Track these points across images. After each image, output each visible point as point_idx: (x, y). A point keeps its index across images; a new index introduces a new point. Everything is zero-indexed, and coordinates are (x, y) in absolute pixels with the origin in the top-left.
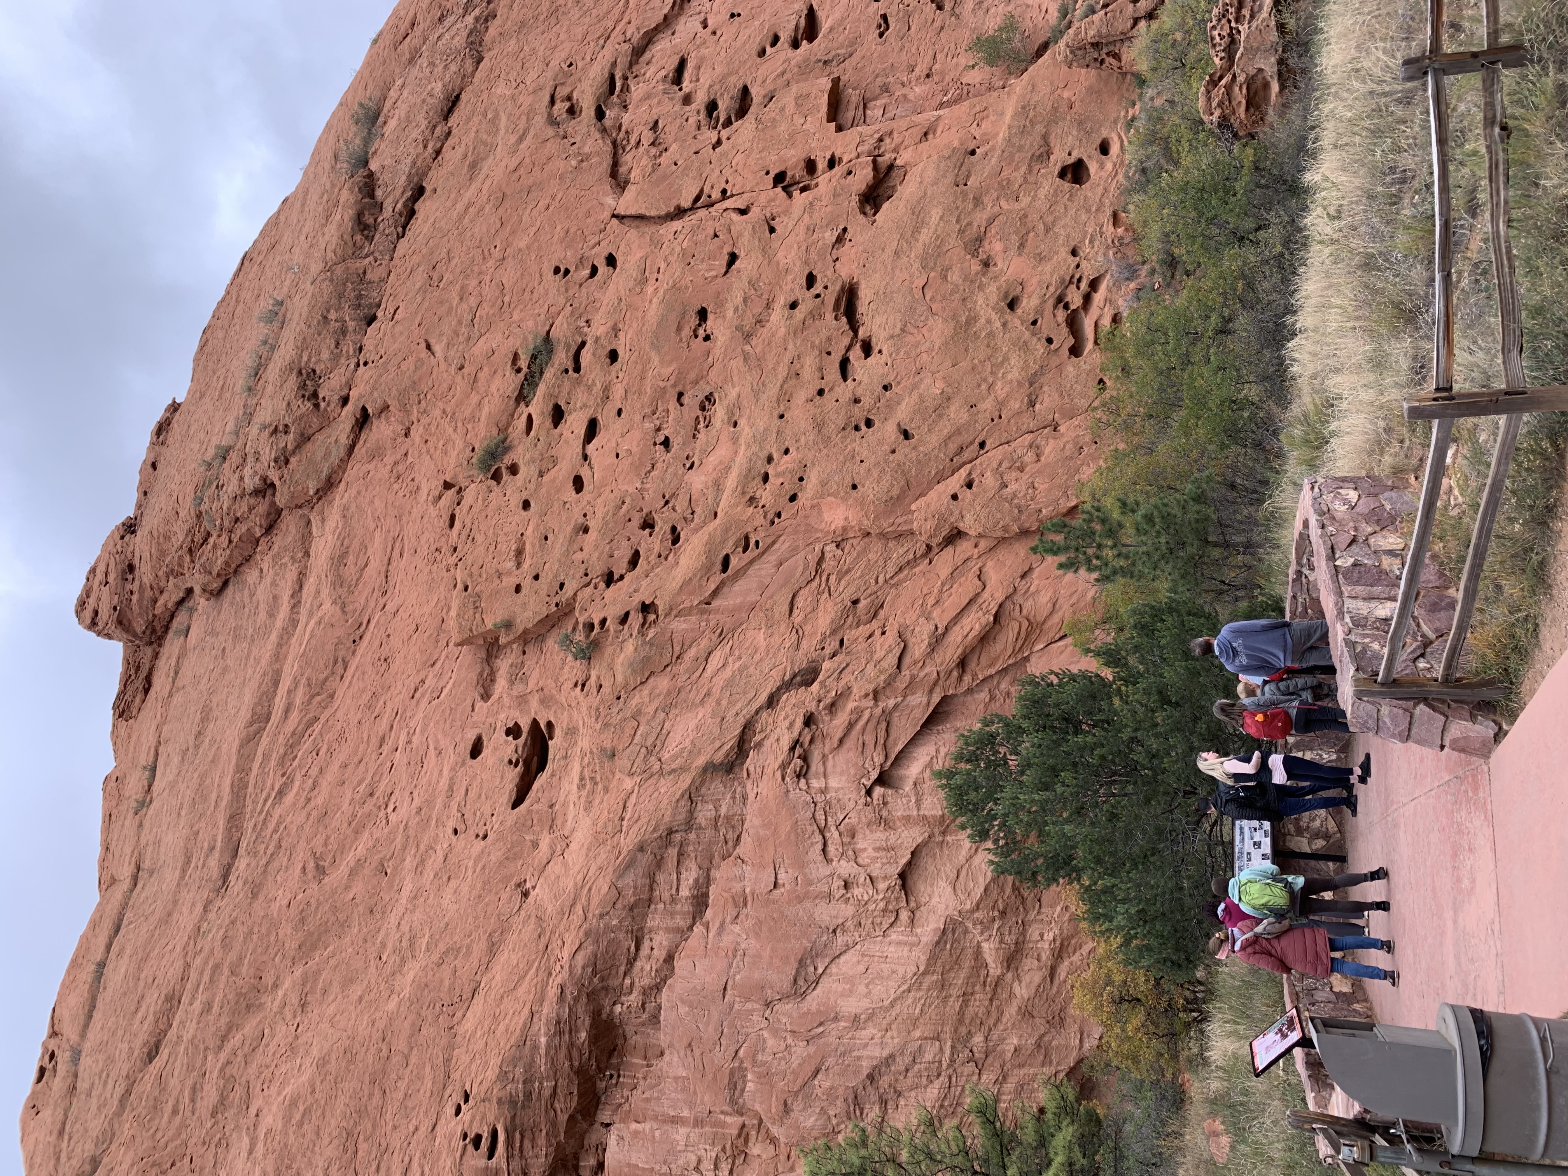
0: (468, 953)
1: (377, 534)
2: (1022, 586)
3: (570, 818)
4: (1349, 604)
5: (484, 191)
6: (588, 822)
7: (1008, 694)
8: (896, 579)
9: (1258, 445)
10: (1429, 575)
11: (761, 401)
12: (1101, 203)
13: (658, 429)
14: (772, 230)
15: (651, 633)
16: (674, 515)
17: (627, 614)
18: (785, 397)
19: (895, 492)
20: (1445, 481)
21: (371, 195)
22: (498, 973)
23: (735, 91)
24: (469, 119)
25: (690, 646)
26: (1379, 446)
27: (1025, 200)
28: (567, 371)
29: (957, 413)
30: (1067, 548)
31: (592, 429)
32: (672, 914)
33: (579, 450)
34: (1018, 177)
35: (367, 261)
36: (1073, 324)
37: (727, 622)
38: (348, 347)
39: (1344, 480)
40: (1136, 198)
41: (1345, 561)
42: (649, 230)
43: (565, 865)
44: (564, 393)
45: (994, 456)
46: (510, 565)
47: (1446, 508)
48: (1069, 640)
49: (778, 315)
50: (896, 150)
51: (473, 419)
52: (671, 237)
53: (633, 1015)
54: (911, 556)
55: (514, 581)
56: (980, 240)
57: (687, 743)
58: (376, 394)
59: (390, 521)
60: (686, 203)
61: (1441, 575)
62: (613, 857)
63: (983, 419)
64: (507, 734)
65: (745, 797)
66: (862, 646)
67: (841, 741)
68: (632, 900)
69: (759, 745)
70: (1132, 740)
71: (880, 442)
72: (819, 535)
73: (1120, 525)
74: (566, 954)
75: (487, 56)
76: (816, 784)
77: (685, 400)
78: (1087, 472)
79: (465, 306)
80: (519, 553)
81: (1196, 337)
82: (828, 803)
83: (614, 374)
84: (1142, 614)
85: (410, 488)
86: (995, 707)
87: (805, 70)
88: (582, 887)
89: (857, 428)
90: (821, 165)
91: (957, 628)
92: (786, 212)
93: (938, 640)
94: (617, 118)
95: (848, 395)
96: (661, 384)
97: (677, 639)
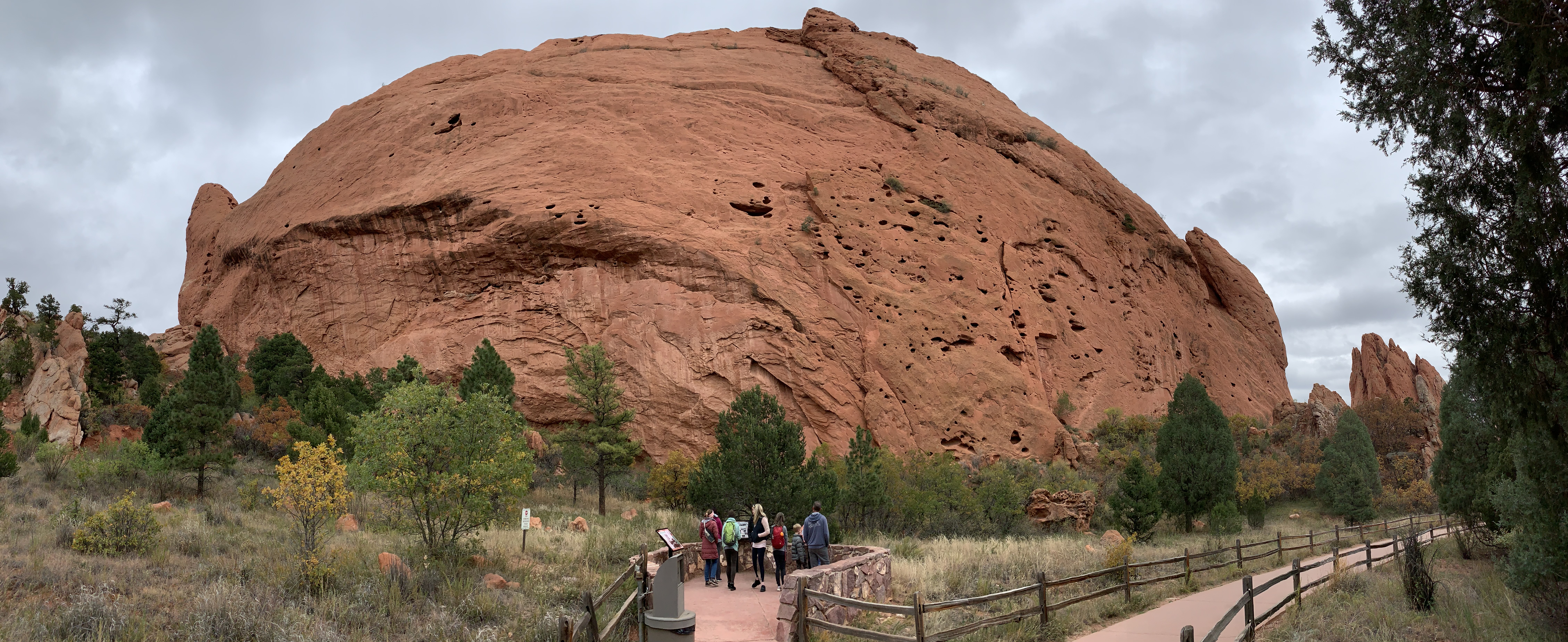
0: (660, 196)
1: (856, 136)
2: (843, 423)
3: (727, 228)
4: (839, 574)
5: (1016, 189)
6: (726, 237)
7: (794, 418)
8: (844, 365)
9: (905, 526)
10: (852, 611)
11: (922, 303)
12: (1003, 450)
13: (909, 258)
14: (996, 309)
15: (815, 257)
16: (870, 265)
17: (823, 246)
18: (925, 313)
19: (883, 363)
20: (889, 614)
21: (1016, 141)
22: (652, 211)
23: (1054, 296)
24: (1048, 186)
25: (809, 274)
26: (904, 581)
27: (1005, 417)
28: (935, 219)
29: (918, 389)
30: (860, 442)
31: (908, 229)
33: (899, 223)
34: (1015, 413)
35: (986, 136)
36: (955, 440)
37: (821, 290)
38: (945, 124)
39: (889, 567)
40: (1005, 465)
41: (857, 571)
42: (998, 257)
43: (705, 230)
44: (924, 217)
45: (899, 407)
46: (844, 194)
47: (879, 616)
48: (820, 445)
49: (960, 310)
50: (1027, 361)
52: (994, 266)
54: (854, 372)
55: (836, 196)
56: (990, 397)
57: (766, 276)
58: (923, 135)
59: (862, 141)
60: (1008, 273)
61: (853, 619)
62: (710, 249)
63: (915, 401)
64: (765, 198)
65: (742, 303)
66: (813, 351)
67: (770, 344)
68: (692, 260)
69: (766, 308)
70: (777, 475)
71: (905, 355)
72: (863, 330)
73: (870, 466)
74: (665, 236)
75: (1075, 197)
76: (750, 334)
77: (922, 269)
78: (893, 450)
79: (964, 176)
80: (850, 197)
81: (949, 495)
82: (742, 340)
83: (934, 239)
84: (832, 478)
85: (879, 150)
86: (788, 412)
87: (1060, 325)
88: (695, 238)
89: (911, 345)
90: (1022, 330)
91: (823, 393)
92: (1003, 315)
93: (817, 385)
94: (1045, 247)
95: (925, 341)
96: (929, 259)
97: (813, 268)
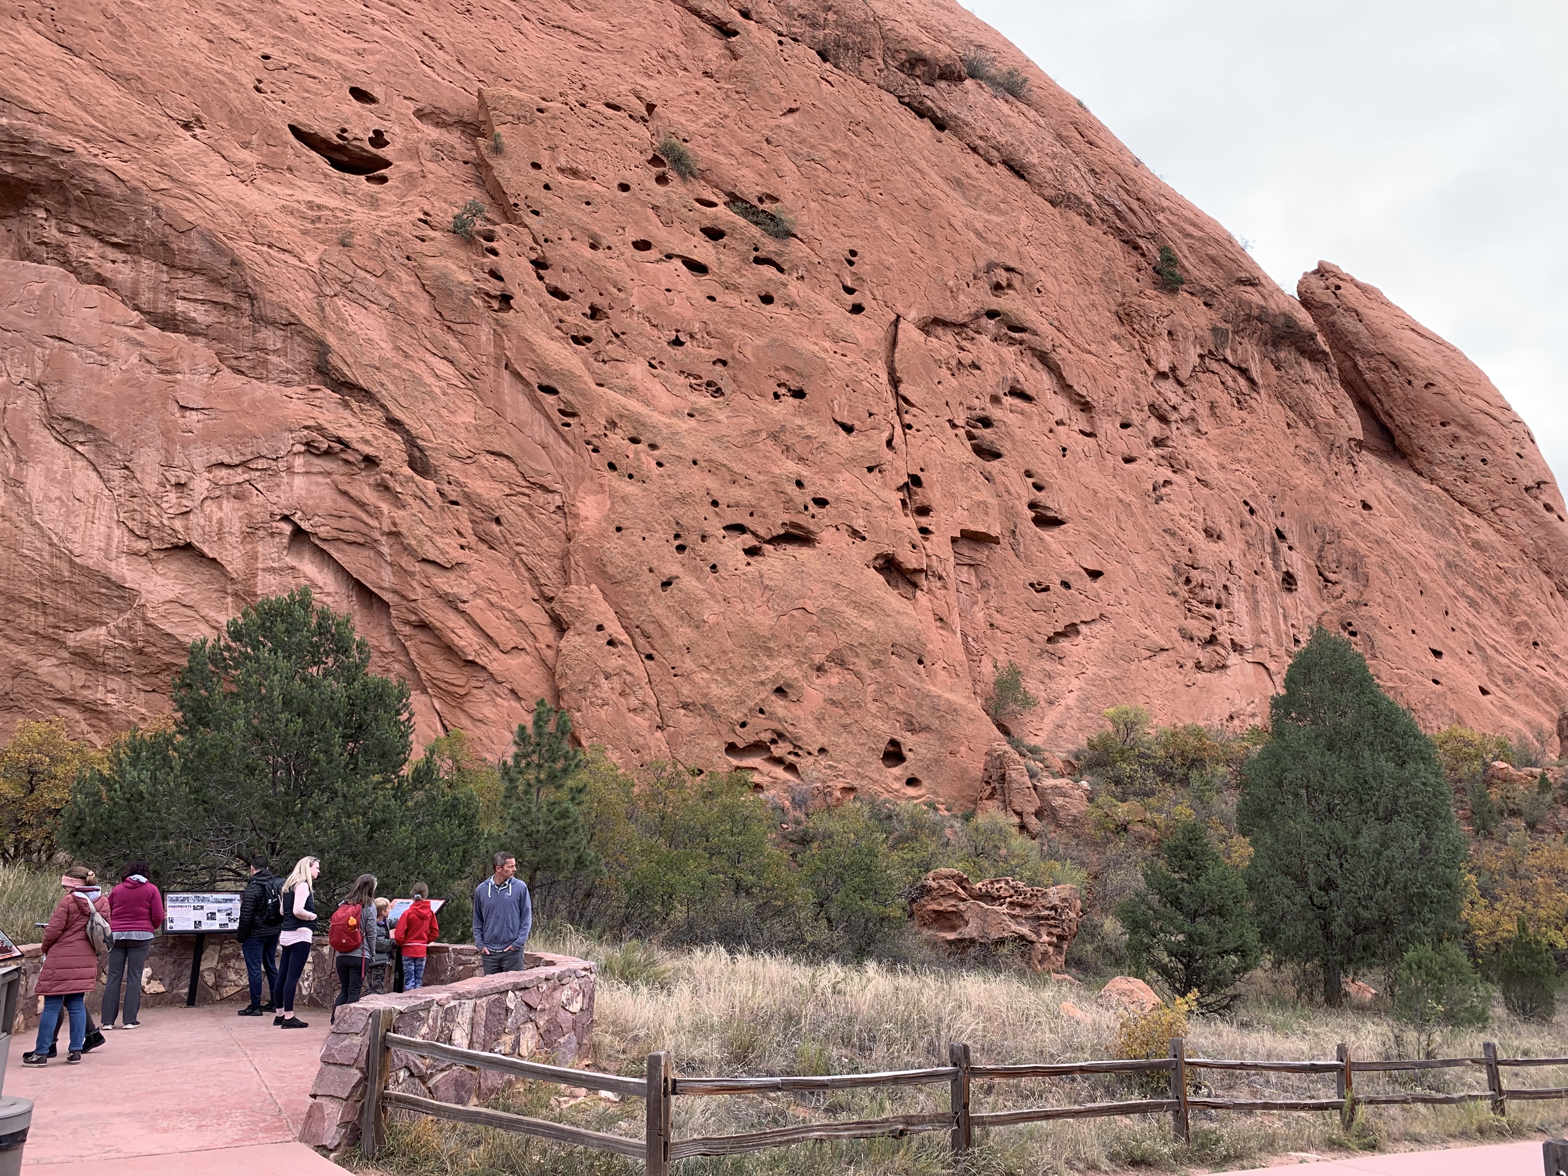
0: (118, 50)
1: (605, 25)
2: (503, 691)
3: (275, 188)
4: (469, 1005)
5: (934, 191)
6: (269, 209)
7: (388, 671)
8: (519, 564)
9: (629, 918)
10: (493, 1079)
11: (711, 444)
12: (864, 777)
13: (692, 336)
14: (870, 469)
15: (478, 302)
16: (603, 342)
17: (500, 279)
18: (714, 468)
19: (610, 569)
20: (583, 1091)
21: (942, 77)
22: (92, 81)
23: (998, 446)
24: (1001, 185)
25: (461, 342)
26: (621, 1030)
27: (873, 707)
28: (756, 249)
29: (683, 634)
30: (540, 735)
31: (696, 267)
32: (154, 289)
33: (677, 251)
34: (895, 702)
35: (880, 61)
36: (757, 747)
37: (484, 385)
38: (799, 27)
39: (591, 999)
40: (866, 809)
41: (511, 1000)
42: (882, 350)
43: (220, 176)
44: (734, 244)
45: (638, 668)
46: (563, 162)
47: (558, 1093)
48: (442, 734)
49: (791, 467)
50: (930, 591)
51: (716, 146)
52: (874, 371)
53: (32, 231)
54: (542, 581)
55: (545, 162)
56: (842, 664)
57: (352, 327)
58: (750, 48)
59: (618, 42)
60: (903, 389)
61: (491, 1091)
62: (226, 230)
63: (674, 658)
64: (375, 132)
65: (287, 384)
66: (450, 524)
67: (345, 493)
68: (174, 246)
69: (346, 405)
70: (335, 791)
71: (661, 558)
72: (572, 490)
73: (559, 787)
74: (111, 162)
75: (1055, 211)
76: (299, 461)
77: (719, 368)
78: (614, 757)
79: (828, 154)
80: (575, 173)
81: (735, 862)
82: (276, 474)
83: (749, 297)
84: (467, 806)
85: (651, 68)
86: (375, 655)
87: (1009, 513)
88: (192, 192)
89: (677, 536)
90: (924, 521)
91: (463, 623)
92: (885, 485)
93: (452, 603)
94: (986, 331)
95: (710, 530)
96: (736, 345)
97: (470, 329)
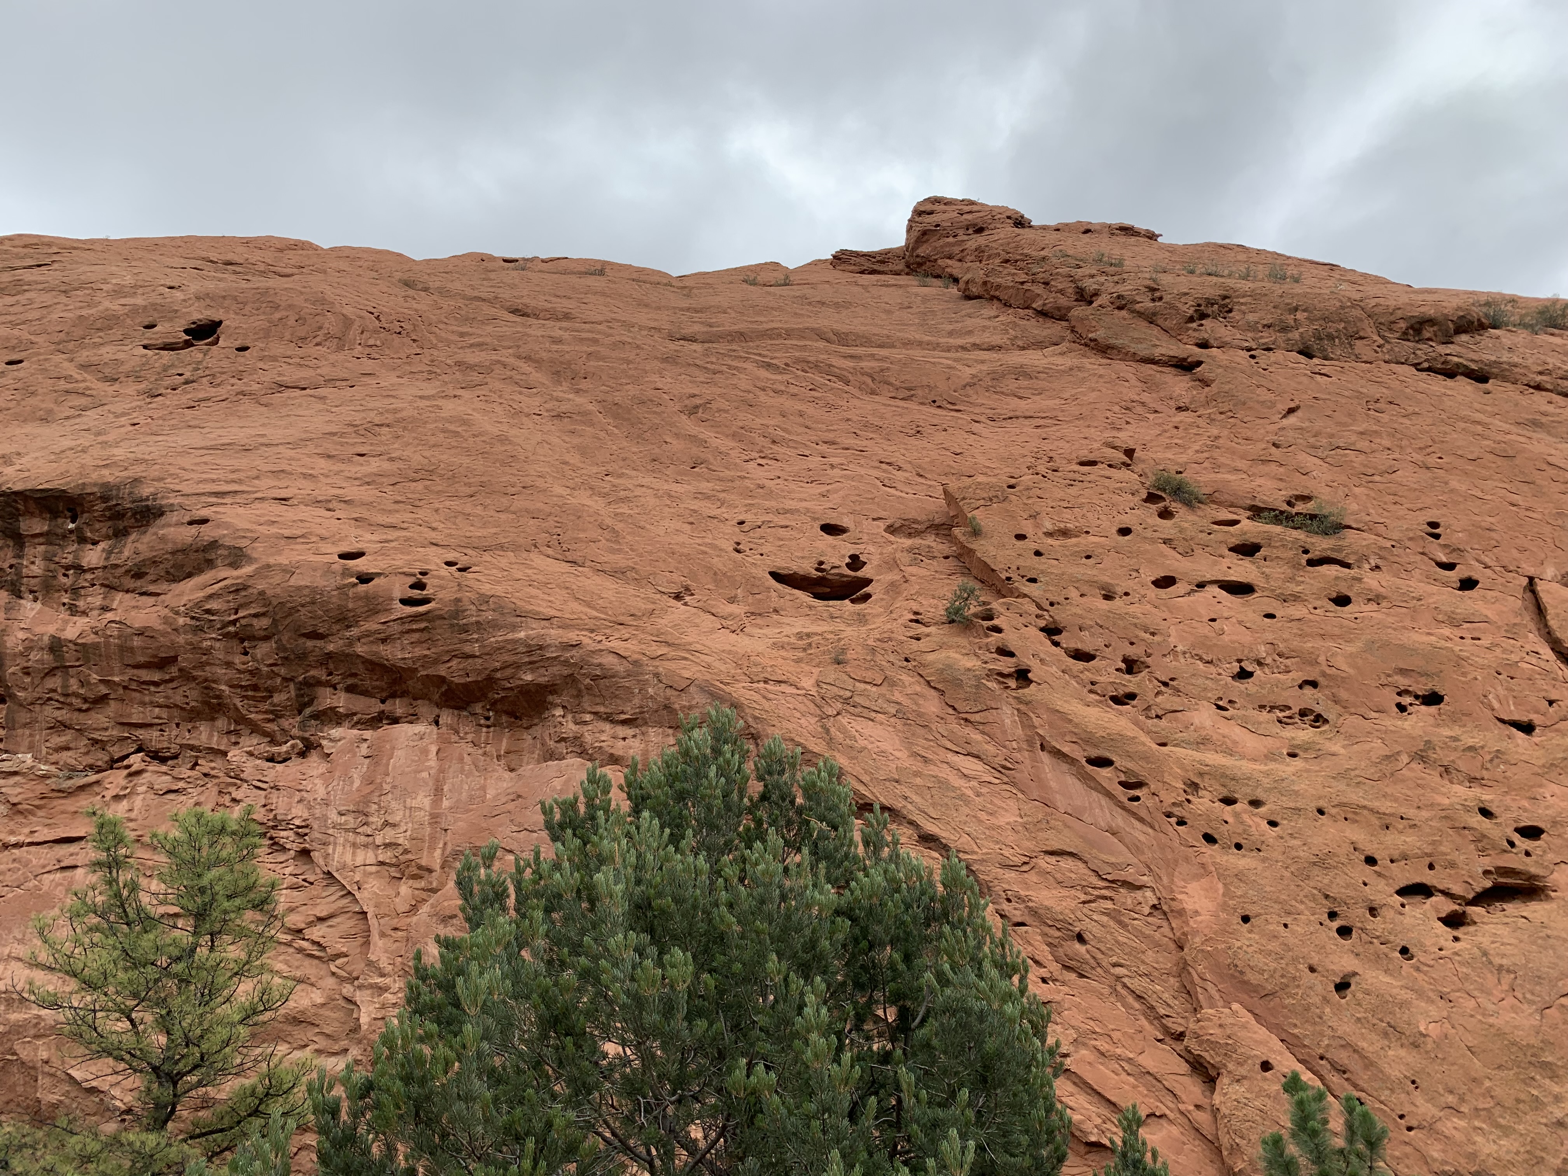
1: (1058, 401)
3: (764, 630)
8: (1123, 991)
11: (1335, 783)
13: (1260, 663)
15: (994, 685)
16: (1151, 694)
17: (1011, 655)
18: (1350, 813)
19: (1250, 976)
22: (594, 582)
25: (983, 733)
28: (1306, 551)
29: (1397, 1060)
31: (1238, 589)
33: (1208, 577)
37: (1023, 775)
38: (1268, 337)
42: (1527, 620)
43: (712, 631)
44: (1277, 553)
46: (1048, 526)
49: (1465, 793)
51: (1217, 467)
52: (1529, 648)
54: (1162, 1011)
55: (1029, 532)
57: (862, 743)
58: (1221, 371)
62: (722, 677)
64: (851, 557)
72: (1165, 879)
74: (615, 645)
77: (1309, 691)
79: (1353, 438)
80: (1065, 533)
83: (1318, 604)
85: (1118, 421)
89: (1333, 915)
95: (1377, 899)
96: (1323, 659)
97: (991, 716)
